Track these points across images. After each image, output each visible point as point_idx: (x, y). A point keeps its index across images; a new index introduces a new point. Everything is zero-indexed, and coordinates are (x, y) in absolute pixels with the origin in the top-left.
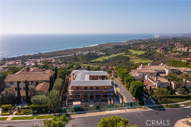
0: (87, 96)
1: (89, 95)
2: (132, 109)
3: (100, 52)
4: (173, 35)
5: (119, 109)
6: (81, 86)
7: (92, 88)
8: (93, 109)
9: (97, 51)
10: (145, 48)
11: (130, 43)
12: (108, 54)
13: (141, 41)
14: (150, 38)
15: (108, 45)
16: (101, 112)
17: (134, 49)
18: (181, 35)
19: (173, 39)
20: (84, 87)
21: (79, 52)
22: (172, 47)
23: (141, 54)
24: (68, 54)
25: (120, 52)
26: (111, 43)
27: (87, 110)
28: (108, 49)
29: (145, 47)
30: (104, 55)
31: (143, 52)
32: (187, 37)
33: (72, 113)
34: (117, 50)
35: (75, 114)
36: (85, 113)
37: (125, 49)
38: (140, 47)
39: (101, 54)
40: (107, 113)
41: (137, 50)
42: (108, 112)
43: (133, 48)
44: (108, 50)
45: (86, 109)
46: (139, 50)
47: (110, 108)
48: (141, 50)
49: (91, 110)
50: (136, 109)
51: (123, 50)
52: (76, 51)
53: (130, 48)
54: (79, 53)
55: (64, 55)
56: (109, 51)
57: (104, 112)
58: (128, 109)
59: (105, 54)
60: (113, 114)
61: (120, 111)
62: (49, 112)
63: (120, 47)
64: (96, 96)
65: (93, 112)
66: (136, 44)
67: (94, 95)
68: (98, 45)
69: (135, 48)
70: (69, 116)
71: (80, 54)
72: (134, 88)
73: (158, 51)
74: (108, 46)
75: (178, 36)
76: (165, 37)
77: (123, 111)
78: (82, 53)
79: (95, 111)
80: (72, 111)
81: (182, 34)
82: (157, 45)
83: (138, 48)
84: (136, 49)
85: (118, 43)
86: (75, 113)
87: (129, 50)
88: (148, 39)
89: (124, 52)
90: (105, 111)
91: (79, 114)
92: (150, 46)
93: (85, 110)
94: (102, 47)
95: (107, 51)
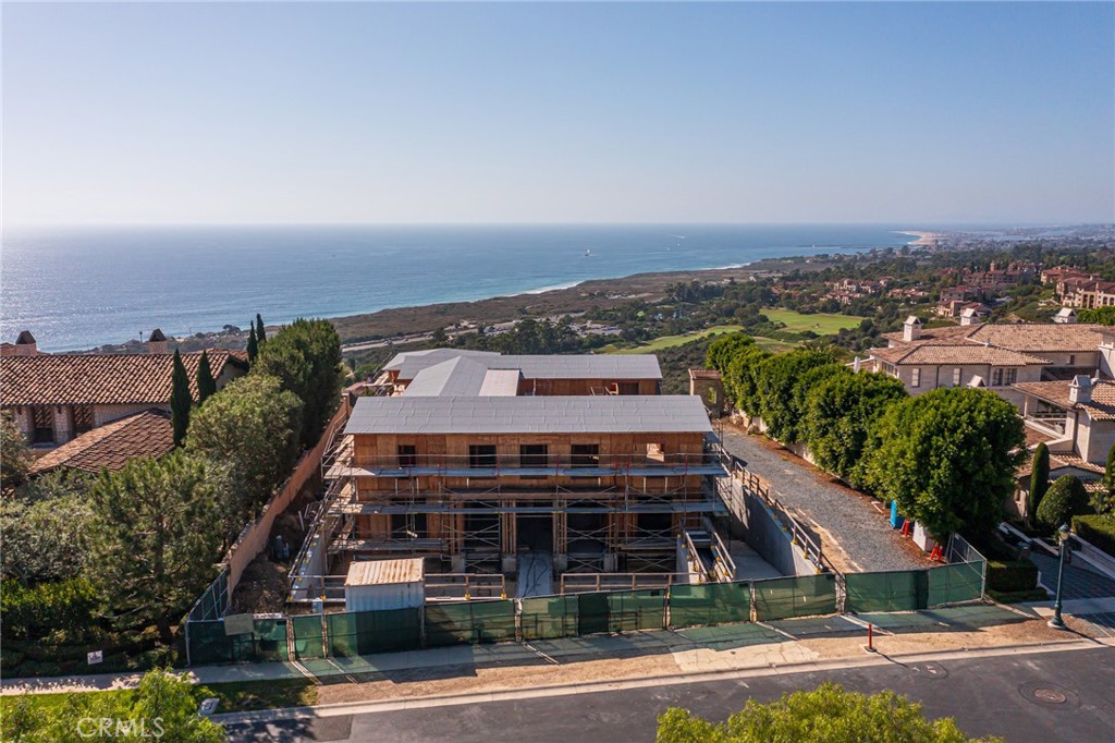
0: (493, 520)
1: (509, 513)
2: (927, 629)
3: (589, 324)
4: (1018, 233)
5: (799, 637)
6: (443, 436)
7: (534, 451)
8: (547, 630)
9: (572, 315)
10: (860, 300)
11: (765, 276)
12: (640, 333)
13: (833, 261)
14: (880, 250)
15: (637, 283)
16: (623, 655)
17: (792, 308)
18: (1063, 232)
19: (1020, 250)
20: (465, 445)
21: (465, 323)
22: (1024, 288)
23: (837, 332)
24: (401, 334)
25: (713, 320)
26: (654, 274)
27: (487, 641)
28: (638, 305)
29: (859, 290)
30: (613, 340)
31: (853, 323)
32: (1100, 242)
33: (334, 667)
34: (690, 309)
35: (360, 678)
36: (468, 670)
37: (737, 306)
38: (827, 291)
39: (599, 332)
40: (686, 669)
41: (812, 311)
42: (693, 663)
43: (789, 296)
44: (641, 314)
45: (478, 628)
46: (824, 310)
47: (712, 623)
48: (834, 307)
49: (528, 644)
50: (974, 630)
51: (730, 313)
52: (449, 319)
53: (773, 301)
54: (466, 328)
55: (377, 338)
56: (642, 319)
57: (660, 659)
58: (896, 630)
59: (617, 332)
60: (753, 681)
61: (815, 656)
62: (95, 656)
63: (712, 292)
64: (573, 521)
65: (541, 661)
66: (805, 277)
67: (555, 511)
68: (575, 285)
69: (801, 297)
70: (293, 702)
71: (470, 335)
72: (926, 439)
73: (941, 313)
74: (636, 293)
75: (1047, 235)
76: (969, 245)
77: (848, 653)
78: (481, 330)
79: (567, 646)
80: (337, 653)
81: (1069, 229)
82: (933, 280)
83: (816, 299)
84: (806, 307)
85: (696, 273)
86: (360, 665)
87: (763, 312)
88: (873, 251)
89: (736, 323)
90: (664, 650)
91: (402, 676)
92: (891, 285)
93: (467, 643)
94: (602, 294)
95: (633, 318)
